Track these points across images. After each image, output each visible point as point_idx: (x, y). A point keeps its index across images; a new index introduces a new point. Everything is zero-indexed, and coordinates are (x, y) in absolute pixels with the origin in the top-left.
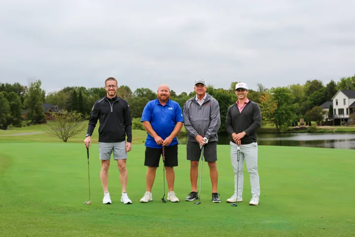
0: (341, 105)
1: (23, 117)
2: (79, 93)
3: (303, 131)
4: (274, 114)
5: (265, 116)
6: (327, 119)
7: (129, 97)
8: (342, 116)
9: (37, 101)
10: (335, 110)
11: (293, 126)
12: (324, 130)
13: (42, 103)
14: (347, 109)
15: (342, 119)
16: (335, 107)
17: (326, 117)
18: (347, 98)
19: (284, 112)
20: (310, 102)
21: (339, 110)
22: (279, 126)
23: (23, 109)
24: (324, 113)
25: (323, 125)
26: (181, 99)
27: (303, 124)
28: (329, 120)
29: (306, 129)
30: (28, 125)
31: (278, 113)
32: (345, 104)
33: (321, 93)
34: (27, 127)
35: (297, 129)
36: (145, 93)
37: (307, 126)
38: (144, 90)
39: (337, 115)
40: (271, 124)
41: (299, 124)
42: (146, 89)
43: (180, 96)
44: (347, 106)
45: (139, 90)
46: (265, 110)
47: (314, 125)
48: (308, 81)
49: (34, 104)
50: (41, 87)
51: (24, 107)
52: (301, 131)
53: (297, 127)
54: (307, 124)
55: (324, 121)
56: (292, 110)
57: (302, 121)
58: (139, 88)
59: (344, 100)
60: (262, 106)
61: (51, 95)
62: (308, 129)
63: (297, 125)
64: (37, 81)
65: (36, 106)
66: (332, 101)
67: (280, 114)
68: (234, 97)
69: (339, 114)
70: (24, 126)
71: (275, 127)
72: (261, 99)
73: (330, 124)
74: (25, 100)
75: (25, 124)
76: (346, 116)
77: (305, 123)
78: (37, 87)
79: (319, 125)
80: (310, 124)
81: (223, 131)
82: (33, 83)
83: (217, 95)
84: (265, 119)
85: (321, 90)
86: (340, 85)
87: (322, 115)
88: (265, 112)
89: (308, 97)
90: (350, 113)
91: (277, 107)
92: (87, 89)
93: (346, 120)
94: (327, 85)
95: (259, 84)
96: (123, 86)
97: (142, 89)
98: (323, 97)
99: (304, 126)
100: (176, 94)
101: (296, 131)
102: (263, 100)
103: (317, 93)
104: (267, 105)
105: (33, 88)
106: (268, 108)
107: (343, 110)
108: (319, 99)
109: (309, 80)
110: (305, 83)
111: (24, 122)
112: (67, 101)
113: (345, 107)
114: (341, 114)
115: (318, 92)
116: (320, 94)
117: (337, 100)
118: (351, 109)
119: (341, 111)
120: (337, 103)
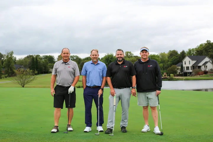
0: (187, 65)
1: (3, 72)
2: (36, 58)
3: (165, 80)
6: (180, 73)
8: (188, 71)
9: (11, 63)
10: (184, 67)
12: (178, 79)
13: (14, 64)
14: (191, 67)
15: (188, 73)
16: (184, 65)
17: (179, 71)
18: (191, 60)
20: (170, 63)
21: (186, 67)
23: (3, 68)
24: (178, 69)
25: (177, 76)
27: (166, 76)
28: (181, 73)
30: (6, 77)
32: (190, 64)
34: (5, 79)
37: (168, 77)
38: (74, 56)
39: (185, 70)
41: (163, 75)
44: (191, 65)
47: (172, 76)
49: (9, 65)
50: (13, 55)
51: (3, 67)
54: (168, 76)
55: (178, 73)
57: (165, 74)
59: (190, 61)
61: (20, 60)
64: (11, 52)
65: (10, 66)
66: (182, 62)
69: (187, 69)
70: (3, 78)
73: (181, 75)
74: (4, 63)
75: (4, 77)
76: (190, 71)
77: (167, 75)
78: (11, 55)
79: (175, 76)
80: (170, 76)
82: (9, 53)
85: (177, 56)
86: (188, 53)
87: (176, 70)
89: (170, 60)
90: (193, 69)
92: (41, 56)
93: (191, 73)
99: (166, 77)
103: (174, 58)
105: (8, 56)
107: (189, 67)
111: (3, 76)
112: (29, 63)
113: (190, 66)
114: (188, 69)
116: (176, 58)
117: (185, 62)
118: (193, 67)
119: (188, 68)
120: (185, 63)
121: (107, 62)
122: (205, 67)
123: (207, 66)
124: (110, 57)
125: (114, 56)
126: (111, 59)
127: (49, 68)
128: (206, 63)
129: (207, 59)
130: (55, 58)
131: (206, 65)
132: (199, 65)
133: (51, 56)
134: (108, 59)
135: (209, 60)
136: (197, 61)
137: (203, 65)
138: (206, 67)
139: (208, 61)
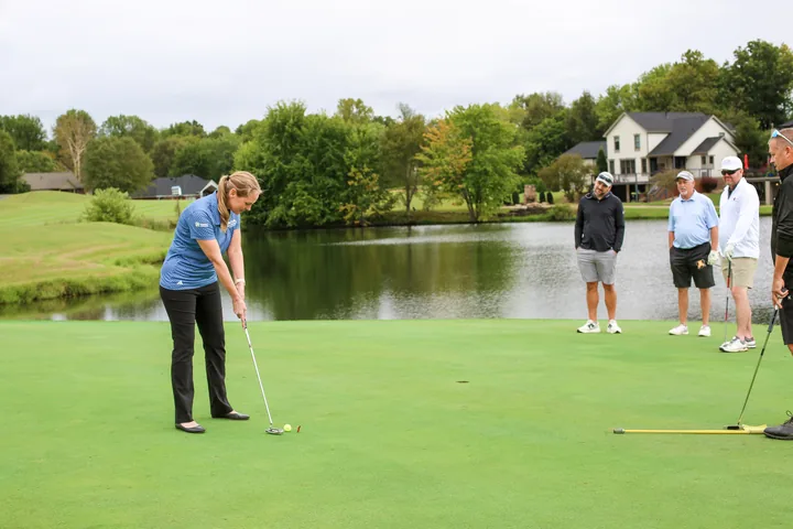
0: (628, 152)
3: (536, 217)
4: (464, 174)
5: (439, 179)
7: (89, 138)
8: (631, 179)
10: (612, 162)
11: (508, 204)
14: (644, 161)
15: (632, 187)
16: (611, 154)
17: (589, 180)
18: (643, 133)
19: (490, 169)
21: (622, 162)
22: (474, 206)
24: (586, 170)
26: (218, 141)
27: (533, 200)
29: (543, 211)
31: (473, 171)
32: (637, 147)
33: (560, 123)
35: (520, 212)
36: (128, 127)
37: (545, 205)
38: (126, 120)
39: (618, 176)
40: (454, 201)
41: (522, 197)
42: (130, 120)
43: (215, 135)
44: (644, 153)
45: (112, 121)
46: (440, 164)
47: (559, 200)
48: (518, 97)
52: (532, 217)
53: (518, 207)
54: (542, 199)
56: (510, 162)
57: (529, 191)
58: (114, 116)
59: (637, 136)
60: (431, 152)
62: (551, 213)
63: (516, 201)
66: (605, 139)
67: (480, 173)
68: (359, 132)
69: (623, 172)
71: (465, 206)
72: (430, 135)
76: (642, 178)
77: (538, 195)
79: (571, 200)
80: (550, 200)
81: (333, 219)
83: (315, 127)
84: (440, 188)
85: (560, 114)
87: (580, 176)
88: (440, 168)
90: (651, 170)
91: (470, 154)
93: (642, 187)
94: (575, 103)
95: (401, 105)
96: (74, 111)
97: (122, 117)
98: (565, 132)
99: (536, 204)
100: (205, 129)
101: (519, 218)
102: (434, 138)
104: (443, 151)
106: (447, 159)
107: (633, 161)
108: (556, 136)
109: (520, 94)
110: (511, 102)
113: (639, 156)
114: (629, 172)
115: (552, 120)
116: (557, 124)
117: (616, 138)
118: (654, 162)
119: (628, 166)
120: (617, 146)
121: (279, 139)
122: (704, 162)
123: (712, 158)
124: (291, 121)
125: (306, 114)
126: (295, 129)
127: (21, 169)
128: (710, 142)
129: (711, 128)
130: (43, 129)
131: (710, 153)
132: (680, 152)
133: (28, 119)
134: (284, 130)
135: (723, 131)
136: (670, 134)
137: (695, 152)
138: (708, 160)
139: (717, 135)
